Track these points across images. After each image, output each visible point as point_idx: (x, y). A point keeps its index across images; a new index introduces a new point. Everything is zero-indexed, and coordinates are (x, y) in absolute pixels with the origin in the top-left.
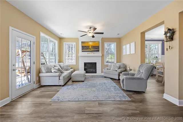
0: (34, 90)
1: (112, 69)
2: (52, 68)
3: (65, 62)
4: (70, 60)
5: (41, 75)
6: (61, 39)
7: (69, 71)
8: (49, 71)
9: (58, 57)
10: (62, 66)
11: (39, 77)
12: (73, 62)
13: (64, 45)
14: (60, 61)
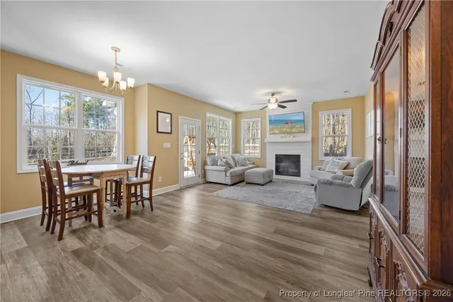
0: (198, 184)
1: (327, 169)
2: (219, 160)
3: (244, 153)
4: (251, 150)
5: (207, 167)
6: (237, 115)
7: (244, 168)
8: (215, 163)
9: (233, 143)
10: (236, 159)
11: (205, 170)
12: (257, 153)
13: (242, 123)
14: (236, 151)
